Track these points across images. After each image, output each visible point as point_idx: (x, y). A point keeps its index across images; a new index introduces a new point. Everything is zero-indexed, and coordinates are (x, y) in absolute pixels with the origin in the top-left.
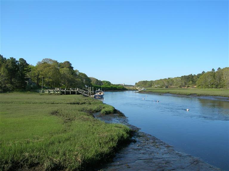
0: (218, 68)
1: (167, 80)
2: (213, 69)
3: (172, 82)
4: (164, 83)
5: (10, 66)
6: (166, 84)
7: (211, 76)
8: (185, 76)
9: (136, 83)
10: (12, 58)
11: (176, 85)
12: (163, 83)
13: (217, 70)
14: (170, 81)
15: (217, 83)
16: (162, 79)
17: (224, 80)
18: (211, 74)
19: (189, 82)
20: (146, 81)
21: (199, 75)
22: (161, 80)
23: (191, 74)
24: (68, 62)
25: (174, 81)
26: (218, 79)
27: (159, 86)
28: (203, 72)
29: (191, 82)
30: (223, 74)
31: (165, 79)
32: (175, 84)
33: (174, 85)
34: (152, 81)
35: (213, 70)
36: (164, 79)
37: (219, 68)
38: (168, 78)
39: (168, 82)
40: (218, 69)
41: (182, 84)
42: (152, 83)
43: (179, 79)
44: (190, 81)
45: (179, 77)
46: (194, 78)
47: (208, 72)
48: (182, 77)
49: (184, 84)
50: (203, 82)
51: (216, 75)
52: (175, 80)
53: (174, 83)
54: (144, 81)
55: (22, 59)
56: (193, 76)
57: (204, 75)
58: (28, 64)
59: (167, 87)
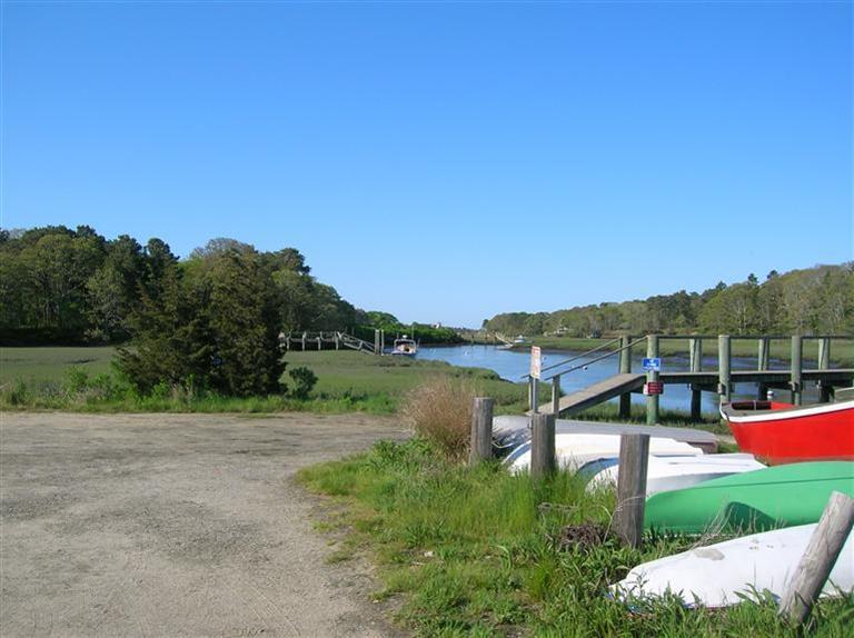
0: (768, 273)
1: (598, 312)
2: (752, 275)
3: (617, 318)
4: (587, 319)
5: (128, 264)
6: (596, 326)
7: (745, 297)
8: (660, 297)
9: (486, 321)
10: (125, 239)
11: (629, 328)
12: (585, 321)
13: (766, 279)
14: (610, 314)
15: (765, 320)
16: (581, 306)
17: (787, 313)
18: (747, 292)
19: (675, 318)
20: (522, 314)
21: (709, 294)
22: (576, 310)
23: (684, 292)
24: (295, 252)
25: (621, 315)
26: (767, 307)
27: (571, 330)
28: (721, 285)
29: (682, 318)
30: (784, 291)
31: (592, 308)
32: (625, 325)
33: (621, 328)
34: (542, 313)
35: (752, 278)
36: (586, 305)
37: (773, 272)
38: (602, 304)
39: (603, 319)
40: (768, 277)
41: (650, 324)
42: (544, 322)
43: (641, 308)
44: (678, 314)
45: (641, 299)
46: (693, 305)
47: (737, 287)
48: (652, 299)
49: (656, 325)
50: (719, 318)
51: (759, 294)
52: (626, 312)
53: (624, 321)
54: (514, 314)
55: (157, 240)
56: (688, 298)
57: (723, 295)
58: (176, 255)
59: (598, 335)
